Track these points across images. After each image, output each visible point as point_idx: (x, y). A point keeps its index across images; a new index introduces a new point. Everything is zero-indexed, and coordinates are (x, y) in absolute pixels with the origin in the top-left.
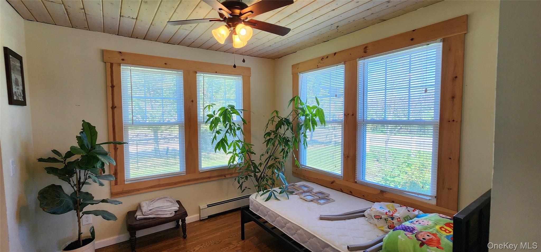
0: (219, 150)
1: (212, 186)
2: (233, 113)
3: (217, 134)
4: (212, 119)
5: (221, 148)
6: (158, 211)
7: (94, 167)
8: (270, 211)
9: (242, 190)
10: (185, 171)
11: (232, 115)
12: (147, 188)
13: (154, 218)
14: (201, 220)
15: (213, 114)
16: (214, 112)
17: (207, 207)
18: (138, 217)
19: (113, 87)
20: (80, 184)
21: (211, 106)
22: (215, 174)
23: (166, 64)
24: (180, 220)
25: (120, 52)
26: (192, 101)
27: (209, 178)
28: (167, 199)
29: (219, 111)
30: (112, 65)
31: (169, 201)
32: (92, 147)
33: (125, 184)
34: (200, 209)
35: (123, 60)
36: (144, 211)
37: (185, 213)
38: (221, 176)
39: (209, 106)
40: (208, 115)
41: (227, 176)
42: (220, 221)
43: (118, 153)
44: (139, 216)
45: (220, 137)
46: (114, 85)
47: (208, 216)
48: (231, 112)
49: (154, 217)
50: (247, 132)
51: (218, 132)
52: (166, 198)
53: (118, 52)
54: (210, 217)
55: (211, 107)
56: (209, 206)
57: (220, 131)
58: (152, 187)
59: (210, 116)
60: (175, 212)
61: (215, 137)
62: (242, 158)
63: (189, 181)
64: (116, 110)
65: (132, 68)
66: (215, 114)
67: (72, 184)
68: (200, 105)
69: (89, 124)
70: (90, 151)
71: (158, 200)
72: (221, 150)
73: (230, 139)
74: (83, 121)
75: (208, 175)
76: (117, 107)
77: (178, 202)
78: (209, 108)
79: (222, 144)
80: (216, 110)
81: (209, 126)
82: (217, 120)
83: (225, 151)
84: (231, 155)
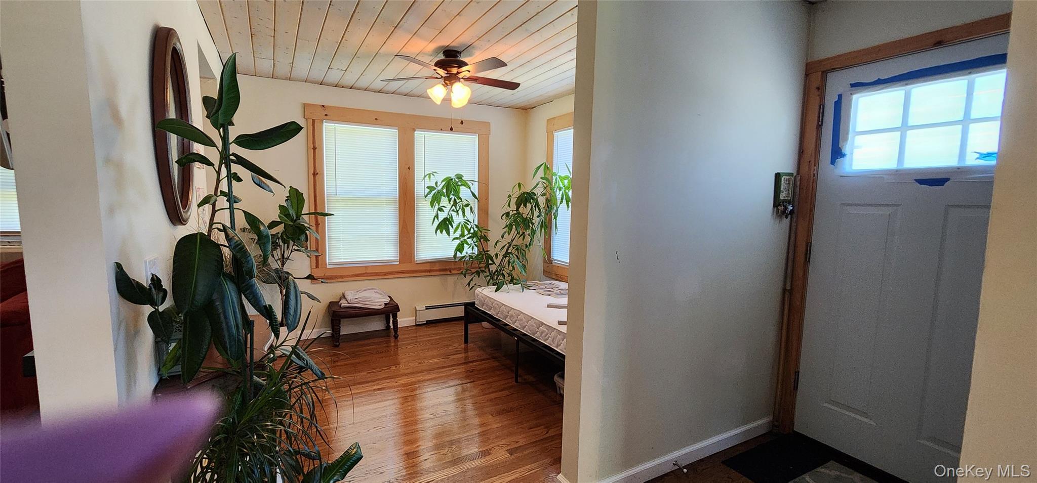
0: (441, 232)
1: (434, 282)
2: (461, 185)
3: (439, 211)
4: (434, 192)
5: (444, 231)
6: (365, 301)
7: (299, 239)
8: (495, 302)
9: (470, 287)
10: (398, 258)
11: (461, 187)
12: (353, 276)
13: (361, 308)
14: (417, 325)
15: (434, 186)
16: (436, 183)
17: (425, 309)
18: (342, 305)
19: (314, 148)
20: (284, 260)
21: (433, 174)
22: (437, 267)
23: (376, 119)
24: (391, 314)
25: (323, 106)
26: (409, 168)
27: (430, 271)
28: (376, 291)
29: (443, 181)
30: (314, 121)
31: (377, 292)
32: (297, 217)
33: (326, 268)
34: (416, 311)
35: (326, 115)
36: (350, 299)
37: (396, 307)
38: (445, 270)
39: (429, 174)
40: (428, 187)
41: (453, 272)
42: (440, 329)
43: (319, 228)
44: (344, 303)
45: (442, 216)
46: (316, 146)
47: (426, 321)
48: (459, 184)
49: (361, 306)
50: (484, 212)
51: (440, 209)
52: (375, 289)
53: (320, 105)
54: (430, 323)
55: (432, 176)
56: (428, 308)
57: (443, 208)
58: (358, 275)
59: (431, 188)
60: (386, 304)
61: (437, 216)
62: (473, 247)
63: (402, 272)
64: (317, 177)
65: (336, 125)
66: (438, 185)
67: (277, 258)
68: (419, 173)
69: (297, 190)
70: (295, 221)
71: (365, 290)
72: (443, 233)
73: (458, 219)
74: (291, 187)
75: (428, 267)
76: (319, 173)
77: (389, 296)
78: (430, 178)
79: (445, 225)
80: (439, 180)
81: (429, 202)
82: (440, 193)
83: (448, 233)
84: (458, 242)
